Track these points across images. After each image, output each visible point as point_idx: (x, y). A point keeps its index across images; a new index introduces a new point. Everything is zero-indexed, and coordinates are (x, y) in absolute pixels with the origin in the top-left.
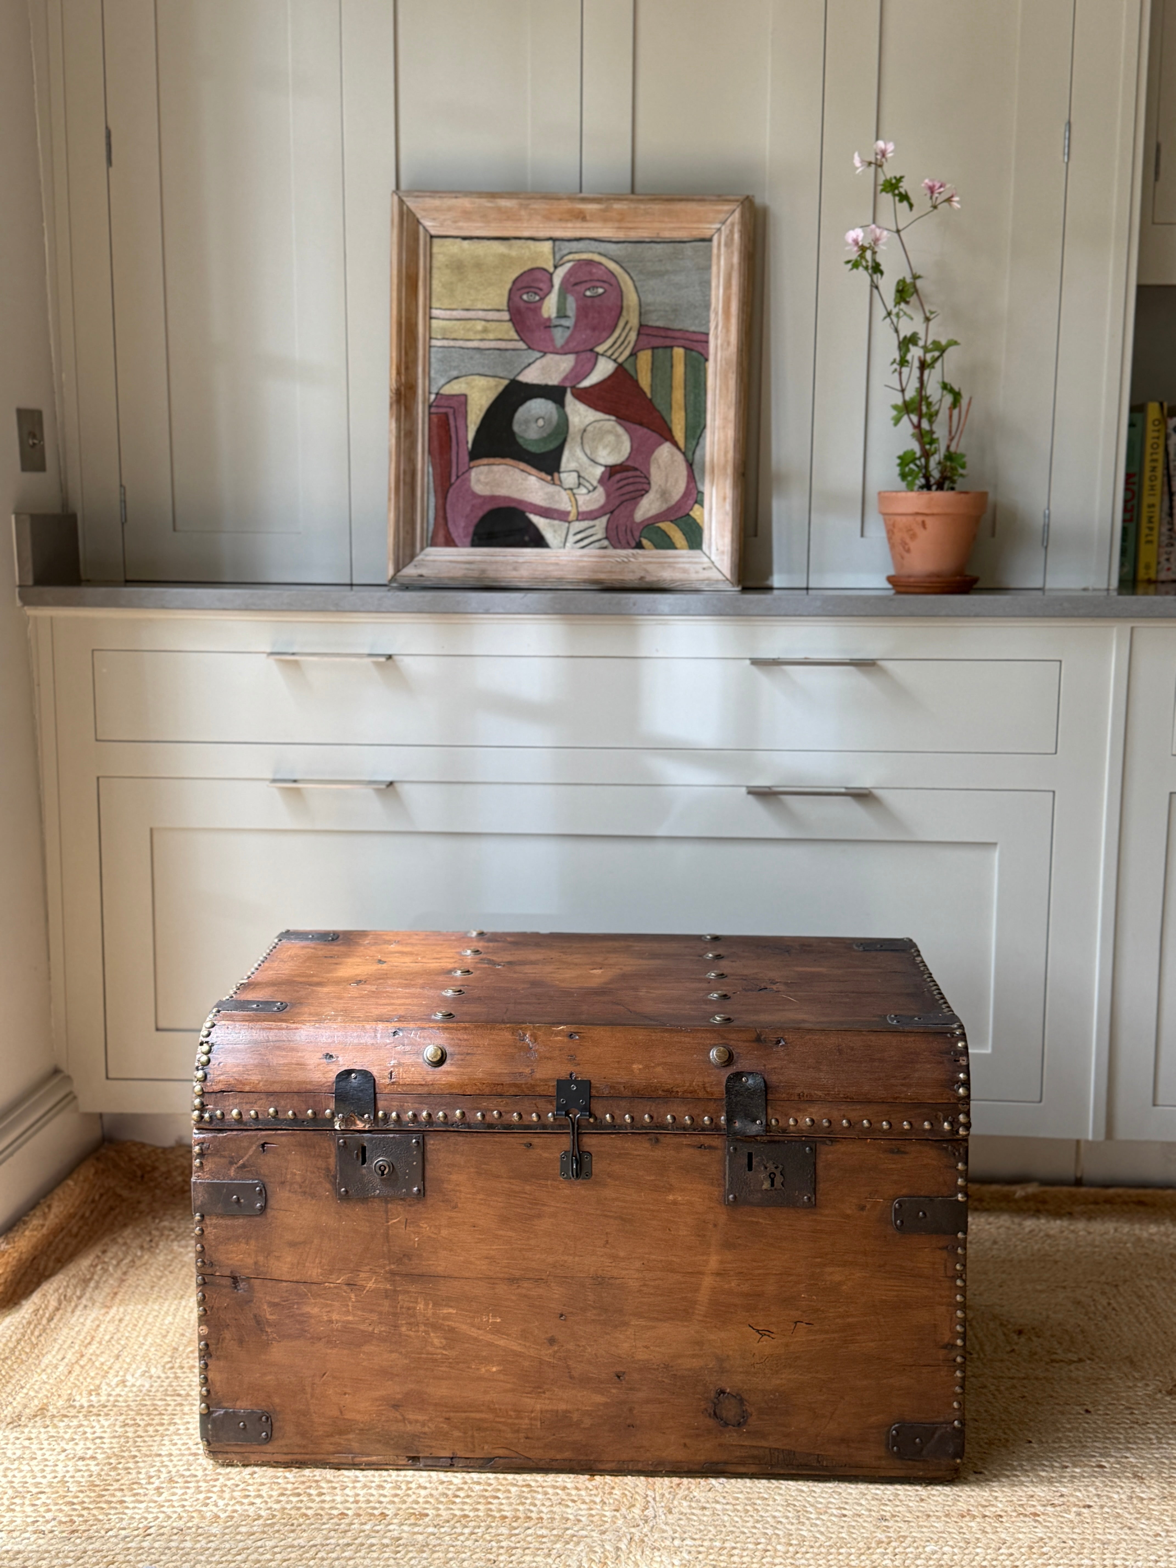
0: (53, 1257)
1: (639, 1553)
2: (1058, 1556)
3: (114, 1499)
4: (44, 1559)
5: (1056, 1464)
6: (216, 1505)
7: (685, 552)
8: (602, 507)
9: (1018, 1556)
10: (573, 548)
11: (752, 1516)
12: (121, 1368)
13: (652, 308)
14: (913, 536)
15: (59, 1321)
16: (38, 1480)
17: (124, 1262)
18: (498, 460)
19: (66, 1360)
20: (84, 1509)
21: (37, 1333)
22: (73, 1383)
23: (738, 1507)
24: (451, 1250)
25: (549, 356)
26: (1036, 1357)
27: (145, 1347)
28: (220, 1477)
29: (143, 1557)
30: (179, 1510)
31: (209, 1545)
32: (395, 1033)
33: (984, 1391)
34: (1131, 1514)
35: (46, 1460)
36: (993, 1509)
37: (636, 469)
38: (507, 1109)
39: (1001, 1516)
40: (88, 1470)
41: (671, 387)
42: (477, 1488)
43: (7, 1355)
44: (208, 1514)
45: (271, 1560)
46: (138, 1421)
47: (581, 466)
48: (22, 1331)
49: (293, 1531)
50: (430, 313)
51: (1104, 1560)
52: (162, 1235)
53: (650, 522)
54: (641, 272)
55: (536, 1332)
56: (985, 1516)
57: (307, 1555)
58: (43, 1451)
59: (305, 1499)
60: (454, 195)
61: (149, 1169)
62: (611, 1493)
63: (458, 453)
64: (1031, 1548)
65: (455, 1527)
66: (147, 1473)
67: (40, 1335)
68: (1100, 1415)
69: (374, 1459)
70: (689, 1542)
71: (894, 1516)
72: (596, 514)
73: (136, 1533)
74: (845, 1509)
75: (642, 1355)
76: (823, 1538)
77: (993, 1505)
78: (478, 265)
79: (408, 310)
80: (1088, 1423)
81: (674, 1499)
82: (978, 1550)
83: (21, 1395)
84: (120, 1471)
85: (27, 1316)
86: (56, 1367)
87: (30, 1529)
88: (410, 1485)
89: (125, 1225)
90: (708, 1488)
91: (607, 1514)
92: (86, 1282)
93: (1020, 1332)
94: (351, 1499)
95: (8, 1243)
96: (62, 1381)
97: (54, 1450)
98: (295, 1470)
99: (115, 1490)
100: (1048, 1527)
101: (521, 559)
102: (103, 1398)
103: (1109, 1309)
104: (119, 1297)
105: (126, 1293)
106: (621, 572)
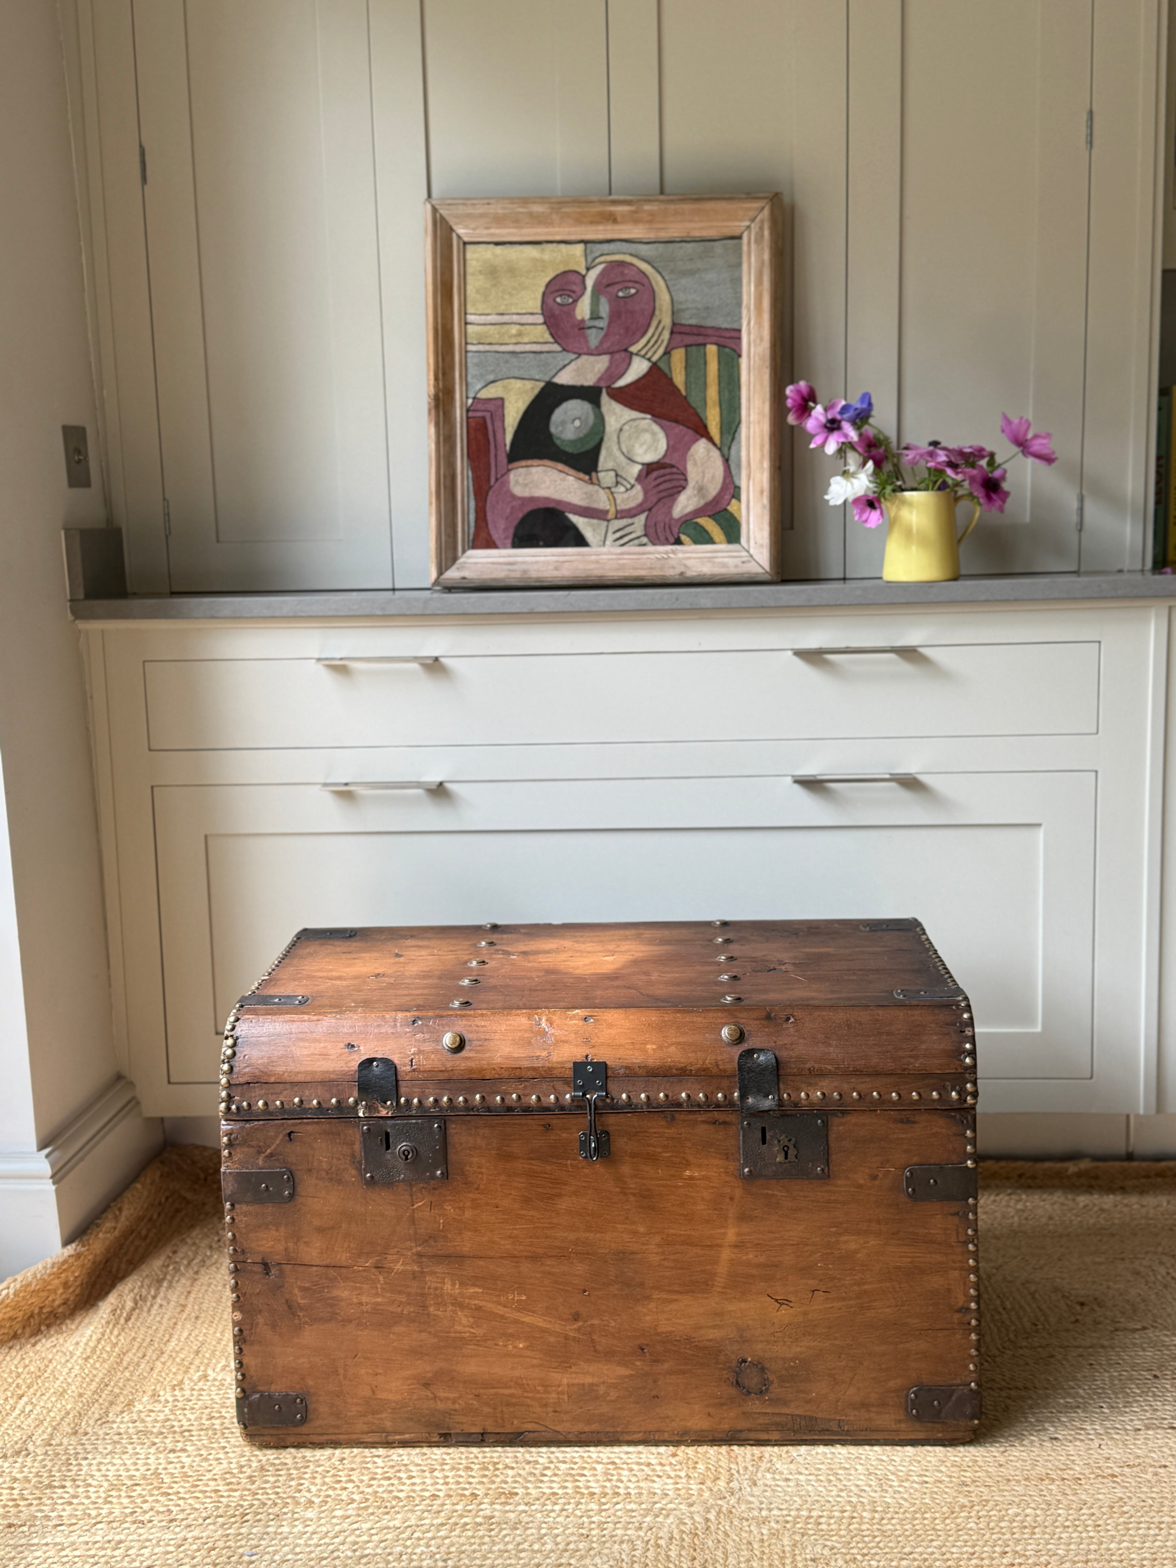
0: (125, 1259)
1: (728, 1524)
2: (1139, 1514)
3: (207, 1489)
4: (146, 1547)
6: (309, 1491)
7: (724, 546)
8: (640, 505)
9: (1100, 1516)
10: (612, 546)
11: (835, 1486)
12: (201, 1363)
13: (684, 306)
15: (137, 1319)
16: (132, 1473)
17: (195, 1262)
18: (536, 462)
19: (147, 1358)
20: (180, 1499)
21: (116, 1332)
22: (157, 1379)
23: (821, 1478)
25: (584, 358)
26: (1100, 1326)
27: (223, 1343)
29: (243, 1543)
30: (273, 1496)
31: (307, 1529)
33: (1052, 1360)
35: (137, 1453)
36: (1071, 1472)
37: (672, 466)
39: (1079, 1479)
40: (180, 1462)
41: (705, 384)
42: (563, 1466)
43: (88, 1354)
44: (302, 1500)
45: (368, 1542)
46: (223, 1414)
48: (101, 1330)
49: (387, 1513)
50: (465, 319)
53: (688, 518)
54: (672, 272)
56: (1063, 1479)
57: (403, 1536)
58: (135, 1445)
60: (486, 201)
61: (211, 1171)
62: (695, 1468)
63: (496, 456)
65: (545, 1505)
66: (238, 1462)
67: (119, 1334)
68: (1168, 1380)
70: (775, 1512)
71: (974, 1481)
72: (634, 512)
73: (233, 1520)
74: (926, 1476)
76: (906, 1504)
77: (1071, 1469)
78: (512, 271)
79: (443, 317)
80: (1157, 1388)
81: (757, 1472)
82: (1060, 1511)
83: (106, 1392)
84: (211, 1462)
85: (105, 1316)
86: (138, 1365)
87: (129, 1519)
88: (497, 1466)
89: (192, 1227)
90: (789, 1460)
91: (693, 1487)
92: (160, 1282)
93: (1082, 1304)
94: (441, 1481)
95: (83, 1246)
96: (145, 1378)
97: (144, 1444)
99: (209, 1480)
100: (1127, 1488)
101: (562, 559)
102: (187, 1393)
103: (1169, 1278)
104: (193, 1295)
105: (199, 1291)
106: (662, 568)
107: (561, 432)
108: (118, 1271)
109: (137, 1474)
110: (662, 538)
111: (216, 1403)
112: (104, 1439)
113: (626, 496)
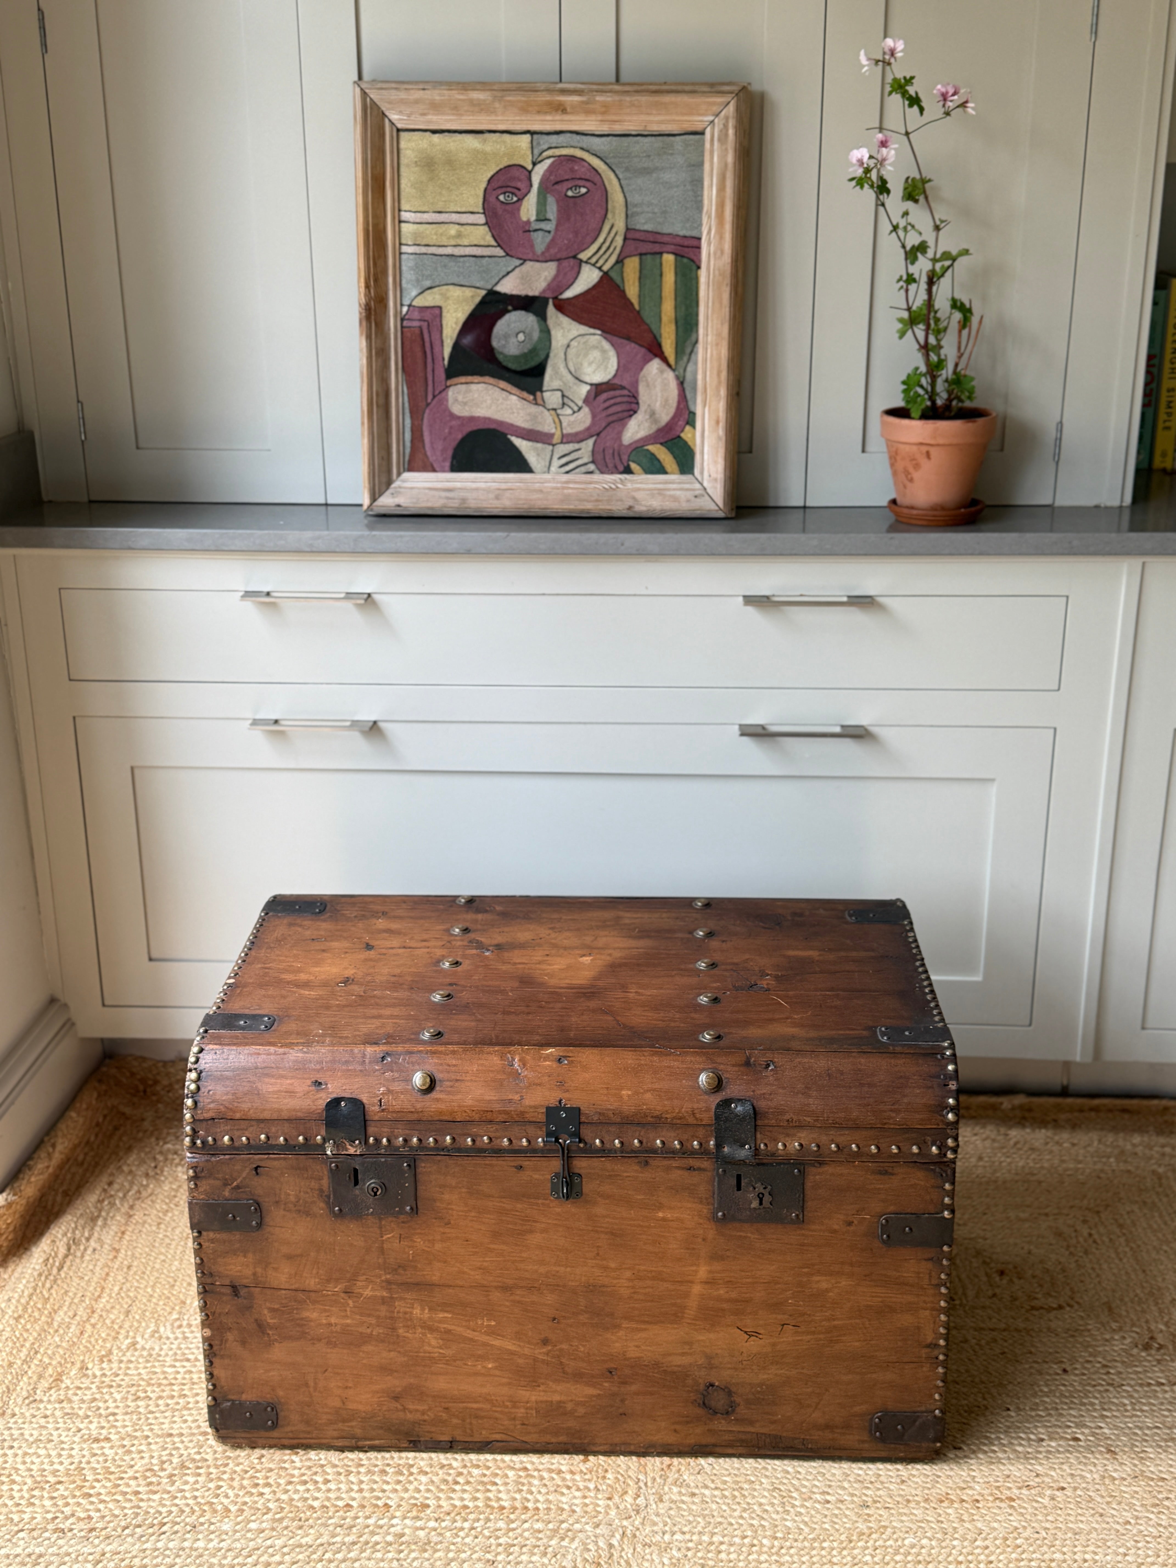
0: (61, 1190)
1: (631, 1551)
2: (1031, 1549)
3: (128, 1490)
5: (1032, 1437)
6: (227, 1496)
7: (676, 477)
8: (588, 429)
9: (993, 1549)
10: (557, 473)
11: (739, 1503)
12: (131, 1327)
13: (638, 210)
14: (917, 466)
15: (69, 1269)
16: (56, 1466)
17: (130, 1194)
18: (476, 379)
19: (78, 1318)
20: (101, 1502)
21: (48, 1285)
22: (86, 1347)
23: (726, 1493)
24: (445, 1262)
25: (529, 264)
26: (1017, 1303)
27: (154, 1300)
28: (230, 1461)
29: (159, 1560)
30: (191, 1502)
31: (221, 1545)
32: (383, 1058)
34: (1103, 1497)
35: (62, 1442)
36: (970, 1492)
38: (498, 1134)
39: (978, 1501)
40: (103, 1454)
41: (661, 297)
42: (475, 1472)
43: (20, 1312)
46: (149, 1394)
47: (565, 384)
48: (33, 1284)
49: (301, 1528)
50: (400, 216)
51: (1075, 1553)
52: (166, 1159)
53: (639, 445)
54: (627, 169)
55: (530, 1334)
56: (963, 1501)
57: (314, 1556)
58: (60, 1431)
59: (312, 1487)
60: (421, 86)
61: (150, 1082)
62: (604, 1477)
63: (433, 371)
64: (1006, 1539)
65: (455, 1521)
66: (160, 1456)
67: (51, 1288)
68: (1076, 1375)
69: (377, 1442)
70: (678, 1536)
71: (875, 1502)
72: (581, 436)
73: (151, 1531)
75: (633, 1353)
76: (806, 1530)
77: (971, 1488)
78: (450, 162)
79: (375, 216)
80: (1064, 1385)
81: (664, 1484)
82: (955, 1543)
83: (36, 1362)
84: (134, 1456)
85: (37, 1267)
86: (68, 1327)
87: (50, 1527)
88: (412, 1470)
89: (129, 1149)
90: (697, 1469)
91: (600, 1502)
92: (94, 1220)
93: (1002, 1273)
94: (356, 1488)
96: (74, 1344)
97: (69, 1429)
98: (301, 1452)
99: (130, 1478)
100: (1022, 1514)
101: (504, 486)
102: (115, 1365)
103: (1090, 1241)
104: (127, 1237)
105: (133, 1232)
106: (608, 500)
107: (504, 346)
108: (53, 1205)
109: (61, 1468)
110: (611, 465)
111: (143, 1379)
112: (31, 1422)
113: (572, 418)
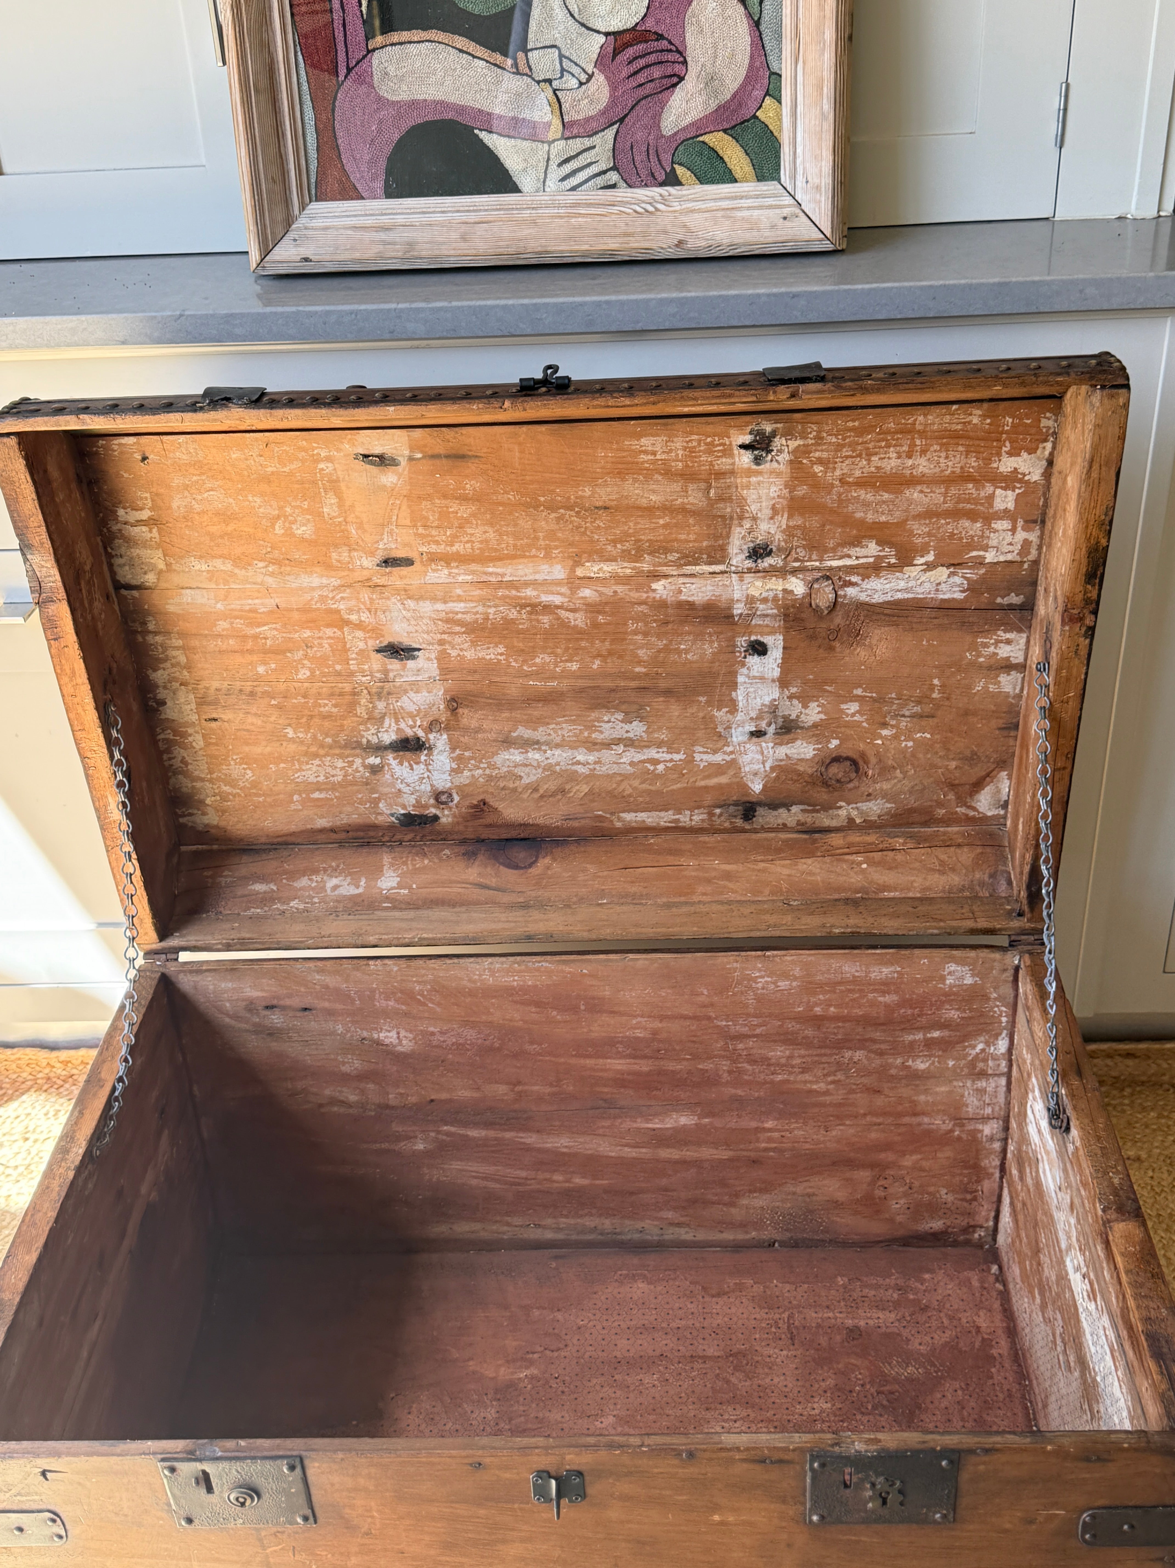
7: (751, 187)
37: (660, 37)
101: (473, 217)
106: (645, 235)
110: (644, 173)
